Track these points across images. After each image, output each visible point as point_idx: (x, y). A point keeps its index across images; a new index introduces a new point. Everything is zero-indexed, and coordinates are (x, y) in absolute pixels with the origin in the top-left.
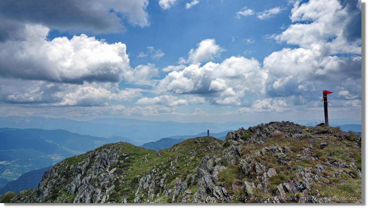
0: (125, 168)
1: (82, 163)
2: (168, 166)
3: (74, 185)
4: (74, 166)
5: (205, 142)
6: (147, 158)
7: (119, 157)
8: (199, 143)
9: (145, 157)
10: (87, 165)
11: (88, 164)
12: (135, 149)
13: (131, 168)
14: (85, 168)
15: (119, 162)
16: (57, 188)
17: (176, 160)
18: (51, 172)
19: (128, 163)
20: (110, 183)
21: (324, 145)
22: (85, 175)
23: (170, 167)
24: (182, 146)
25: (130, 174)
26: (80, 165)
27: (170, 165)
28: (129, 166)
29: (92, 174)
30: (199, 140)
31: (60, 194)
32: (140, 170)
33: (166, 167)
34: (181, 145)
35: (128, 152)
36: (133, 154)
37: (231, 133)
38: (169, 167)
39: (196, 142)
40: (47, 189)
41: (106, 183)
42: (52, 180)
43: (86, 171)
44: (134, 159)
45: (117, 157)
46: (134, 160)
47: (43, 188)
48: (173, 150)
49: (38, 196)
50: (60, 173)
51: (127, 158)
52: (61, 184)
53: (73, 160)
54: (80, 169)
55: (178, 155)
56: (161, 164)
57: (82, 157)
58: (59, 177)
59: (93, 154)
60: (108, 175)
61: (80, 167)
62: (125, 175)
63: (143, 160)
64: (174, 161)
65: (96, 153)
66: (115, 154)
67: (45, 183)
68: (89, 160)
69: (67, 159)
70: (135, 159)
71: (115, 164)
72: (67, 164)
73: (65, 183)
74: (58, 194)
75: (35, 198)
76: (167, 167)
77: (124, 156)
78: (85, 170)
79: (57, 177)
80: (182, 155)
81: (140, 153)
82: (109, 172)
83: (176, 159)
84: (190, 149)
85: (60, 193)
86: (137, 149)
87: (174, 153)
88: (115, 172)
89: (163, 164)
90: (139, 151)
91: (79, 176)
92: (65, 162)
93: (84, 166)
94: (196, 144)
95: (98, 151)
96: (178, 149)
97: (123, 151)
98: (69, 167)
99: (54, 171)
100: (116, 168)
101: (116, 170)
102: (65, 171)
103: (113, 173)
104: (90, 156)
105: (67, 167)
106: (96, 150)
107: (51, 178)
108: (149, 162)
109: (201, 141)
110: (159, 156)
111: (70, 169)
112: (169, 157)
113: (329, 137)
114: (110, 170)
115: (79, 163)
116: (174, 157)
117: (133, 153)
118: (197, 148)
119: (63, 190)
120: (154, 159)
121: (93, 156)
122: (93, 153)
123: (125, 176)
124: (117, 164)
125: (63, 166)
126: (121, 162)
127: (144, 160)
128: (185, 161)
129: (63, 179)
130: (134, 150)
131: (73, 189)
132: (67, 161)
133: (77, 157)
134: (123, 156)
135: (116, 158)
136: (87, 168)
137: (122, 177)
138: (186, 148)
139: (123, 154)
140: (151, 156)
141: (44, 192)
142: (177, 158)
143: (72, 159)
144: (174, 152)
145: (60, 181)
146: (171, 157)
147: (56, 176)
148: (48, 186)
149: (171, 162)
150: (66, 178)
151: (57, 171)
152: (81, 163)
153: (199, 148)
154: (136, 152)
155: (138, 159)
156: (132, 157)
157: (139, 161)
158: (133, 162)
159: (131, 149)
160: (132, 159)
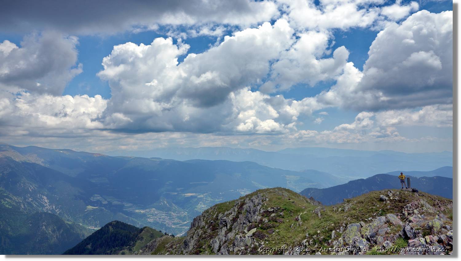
0: (269, 230)
1: (229, 213)
2: (327, 238)
3: (217, 241)
5: (400, 201)
6: (301, 218)
7: (263, 213)
8: (389, 202)
9: (299, 217)
10: (234, 216)
11: (236, 215)
12: (288, 201)
13: (277, 230)
14: (231, 220)
15: (261, 220)
16: (202, 242)
17: (341, 230)
18: (200, 219)
19: (275, 223)
22: (230, 230)
24: (356, 203)
25: (273, 241)
26: (227, 216)
27: (330, 237)
28: (275, 228)
29: (236, 230)
30: (388, 195)
31: (204, 250)
32: (288, 237)
33: (324, 238)
35: (276, 206)
36: (283, 210)
38: (329, 240)
39: (381, 200)
40: (193, 241)
41: (240, 249)
42: (199, 231)
43: (232, 225)
44: (283, 217)
45: (260, 212)
46: (282, 220)
47: (190, 238)
48: (342, 210)
49: (185, 248)
50: (207, 223)
51: (273, 215)
52: (207, 237)
53: (222, 207)
54: (225, 221)
55: (346, 219)
56: (317, 233)
57: (232, 204)
58: (206, 228)
59: (242, 202)
60: (245, 237)
61: (226, 218)
62: (267, 241)
63: (295, 221)
64: (338, 230)
65: (246, 201)
67: (192, 232)
68: (236, 210)
70: (285, 217)
71: (257, 222)
72: (216, 212)
73: (211, 237)
74: (201, 250)
75: (183, 249)
76: (325, 240)
77: (270, 212)
78: (232, 222)
79: (204, 227)
81: (293, 208)
82: (246, 234)
83: (342, 227)
84: (369, 211)
87: (342, 215)
88: (254, 234)
89: (320, 233)
90: (293, 204)
91: (224, 229)
92: (215, 208)
93: (231, 217)
94: (382, 203)
95: (248, 198)
96: (349, 208)
97: (269, 203)
98: (217, 216)
99: (202, 218)
100: (256, 228)
101: (255, 233)
102: (212, 221)
103: (251, 237)
104: (238, 204)
105: (215, 215)
106: (247, 196)
107: (198, 227)
108: (302, 225)
109: (391, 198)
110: (319, 216)
111: (218, 218)
112: (331, 223)
114: (248, 231)
115: (226, 213)
116: (339, 223)
117: (283, 207)
118: (383, 210)
119: (207, 245)
120: (311, 221)
121: (243, 204)
124: (259, 223)
125: (212, 214)
126: (264, 220)
127: (297, 221)
129: (209, 231)
130: (285, 203)
131: (216, 246)
134: (268, 211)
135: (259, 213)
136: (234, 220)
137: (263, 243)
138: (362, 210)
139: (269, 208)
140: (307, 215)
141: (190, 244)
142: (344, 225)
143: (222, 205)
144: (342, 213)
145: (206, 232)
146: (335, 223)
147: (203, 226)
148: (194, 237)
149: (332, 231)
150: (213, 231)
151: (204, 220)
153: (386, 211)
154: (287, 207)
155: (289, 218)
156: (281, 213)
157: (289, 222)
158: (280, 222)
159: (281, 201)
160: (281, 216)
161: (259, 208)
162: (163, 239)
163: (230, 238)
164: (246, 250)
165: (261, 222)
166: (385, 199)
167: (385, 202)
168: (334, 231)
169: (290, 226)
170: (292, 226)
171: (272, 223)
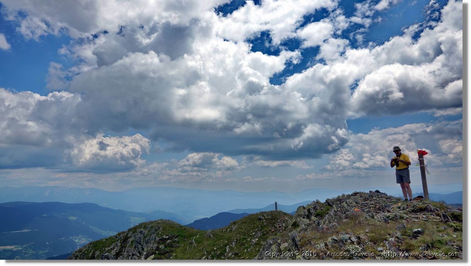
0: (166, 255)
2: (223, 252)
4: (100, 252)
5: (272, 219)
6: (195, 241)
7: (158, 241)
8: (264, 220)
9: (193, 240)
10: (117, 251)
11: (119, 249)
12: (180, 229)
13: (174, 254)
14: (114, 256)
17: (233, 244)
19: (171, 248)
21: (418, 232)
23: (226, 254)
26: (109, 251)
27: (225, 251)
28: (171, 252)
30: (264, 216)
32: (186, 258)
33: (220, 253)
34: (240, 223)
35: (171, 233)
36: (177, 236)
37: (302, 208)
39: (260, 219)
44: (178, 243)
45: (156, 240)
46: (178, 245)
48: (230, 230)
51: (169, 241)
53: (99, 245)
54: (108, 257)
55: (236, 236)
56: (214, 250)
59: (125, 236)
61: (107, 253)
63: (190, 244)
64: (231, 245)
65: (129, 235)
66: (154, 236)
68: (119, 244)
69: (91, 243)
70: (180, 242)
71: (153, 250)
77: (166, 239)
78: (115, 258)
80: (242, 237)
81: (186, 234)
84: (252, 228)
86: (182, 229)
87: (231, 234)
89: (216, 249)
90: (185, 231)
92: (89, 247)
93: (114, 252)
94: (260, 221)
95: (131, 232)
96: (236, 228)
97: (163, 231)
100: (154, 255)
105: (91, 253)
106: (130, 230)
108: (198, 247)
109: (266, 217)
110: (211, 238)
111: (95, 256)
112: (225, 240)
113: (429, 218)
114: (146, 258)
115: (107, 249)
116: (231, 239)
117: (177, 234)
118: (262, 227)
120: (205, 242)
121: (126, 239)
122: (125, 234)
124: (156, 250)
126: (160, 247)
127: (192, 244)
128: (245, 245)
130: (178, 231)
132: (92, 246)
133: (104, 240)
134: (163, 238)
136: (118, 255)
138: (247, 228)
139: (164, 236)
140: (200, 238)
142: (235, 241)
143: (98, 243)
144: (231, 232)
146: (227, 240)
149: (226, 246)
152: (110, 249)
153: (264, 227)
154: (181, 234)
155: (184, 243)
156: (176, 239)
157: (184, 245)
158: (176, 247)
159: (174, 229)
160: (176, 242)
165: (158, 248)
166: (262, 219)
167: (262, 221)
168: (228, 246)
169: (186, 249)
170: (187, 249)
171: (168, 249)
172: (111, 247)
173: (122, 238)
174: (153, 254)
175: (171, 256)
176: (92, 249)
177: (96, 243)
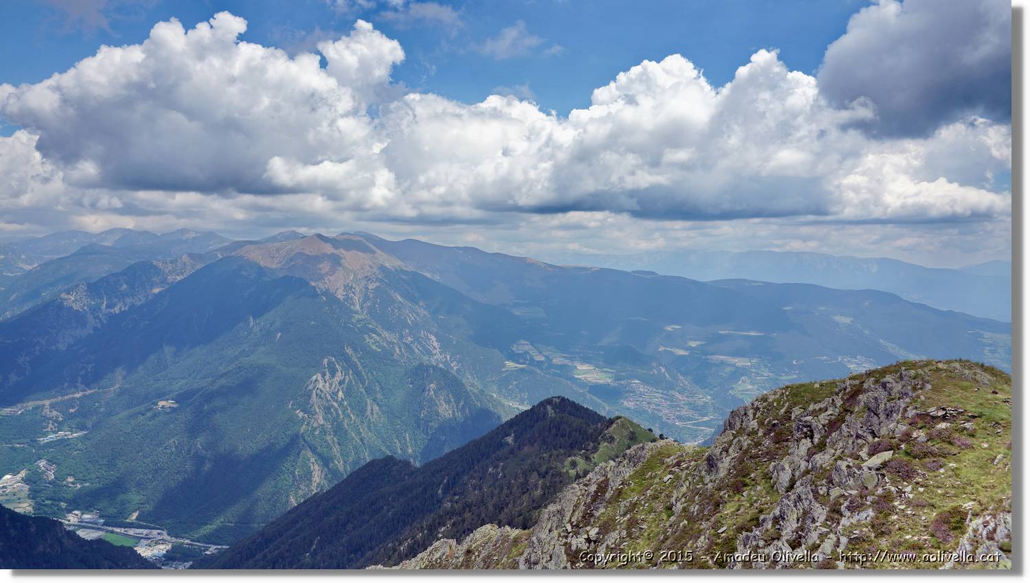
0: (927, 460)
1: (820, 409)
3: (787, 466)
4: (801, 410)
7: (913, 418)
10: (833, 417)
11: (837, 414)
12: (990, 396)
13: (951, 465)
14: (824, 426)
15: (907, 435)
16: (749, 463)
18: (745, 414)
19: (945, 445)
20: (859, 499)
22: (821, 447)
25: (939, 487)
26: (815, 413)
28: (945, 457)
29: (836, 450)
31: (753, 483)
32: (984, 485)
35: (953, 404)
36: (974, 417)
40: (729, 459)
41: (846, 494)
42: (742, 439)
43: (827, 437)
44: (973, 436)
45: (906, 415)
46: (970, 441)
47: (721, 452)
49: (709, 472)
50: (763, 424)
51: (943, 425)
52: (761, 454)
53: (802, 394)
54: (810, 426)
57: (830, 389)
58: (760, 434)
59: (855, 386)
60: (860, 468)
61: (810, 418)
62: (922, 486)
65: (865, 386)
67: (726, 440)
68: (839, 402)
69: (787, 387)
70: (978, 435)
71: (894, 438)
72: (785, 402)
73: (772, 456)
74: (747, 481)
75: (703, 473)
77: (933, 418)
78: (826, 431)
79: (754, 432)
81: (1004, 416)
82: (864, 461)
85: (753, 480)
86: (996, 399)
88: (885, 465)
90: (1006, 406)
91: (806, 444)
92: (783, 394)
93: (824, 418)
95: (873, 379)
97: (933, 396)
98: (789, 412)
99: (750, 413)
100: (892, 451)
101: (889, 461)
102: (776, 421)
103: (878, 469)
104: (845, 389)
105: (784, 409)
106: (869, 374)
107: (742, 431)
111: (791, 417)
114: (871, 455)
115: (811, 407)
117: (973, 410)
119: (762, 472)
121: (857, 391)
122: (857, 382)
123: (921, 489)
124: (901, 441)
125: (775, 405)
126: (915, 435)
129: (767, 442)
130: (981, 401)
131: (785, 478)
132: (787, 393)
133: (817, 386)
134: (928, 415)
135: (904, 418)
136: (833, 425)
137: (909, 489)
139: (933, 409)
141: (720, 465)
143: (803, 389)
145: (760, 445)
147: (753, 429)
148: (731, 450)
150: (776, 443)
151: (757, 416)
152: (817, 409)
154: (986, 412)
155: (990, 439)
156: (967, 425)
157: (990, 448)
158: (963, 447)
159: (969, 396)
160: (965, 432)
161: (903, 406)
162: (659, 446)
163: (821, 465)
164: (861, 497)
165: (907, 437)
169: (993, 460)
170: (997, 461)
171: (937, 446)
172: (822, 405)
173: (847, 390)
174: (890, 450)
175: (941, 467)
176: (787, 401)
177: (797, 387)
